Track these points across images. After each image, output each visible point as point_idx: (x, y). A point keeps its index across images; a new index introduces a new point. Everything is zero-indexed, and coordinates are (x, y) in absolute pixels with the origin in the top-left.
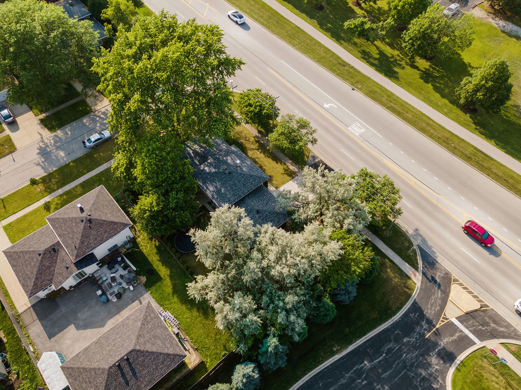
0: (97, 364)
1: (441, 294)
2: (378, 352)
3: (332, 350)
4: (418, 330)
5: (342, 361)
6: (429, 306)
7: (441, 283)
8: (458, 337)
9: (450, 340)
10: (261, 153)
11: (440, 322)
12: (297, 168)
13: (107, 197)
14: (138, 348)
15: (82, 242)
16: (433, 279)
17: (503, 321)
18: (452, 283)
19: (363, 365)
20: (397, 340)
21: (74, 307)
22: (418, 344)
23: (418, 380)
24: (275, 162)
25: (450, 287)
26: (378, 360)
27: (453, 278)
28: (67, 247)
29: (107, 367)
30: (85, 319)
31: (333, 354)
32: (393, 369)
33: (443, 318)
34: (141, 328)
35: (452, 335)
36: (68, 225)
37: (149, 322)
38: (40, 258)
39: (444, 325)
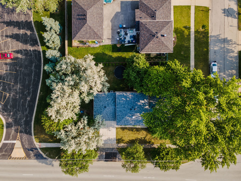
0: (92, 9)
1: (26, 147)
2: (29, 106)
3: (42, 92)
4: (23, 126)
5: (37, 92)
6: (26, 138)
7: (29, 151)
8: (10, 137)
9: (12, 133)
10: (141, 138)
11: (19, 136)
12: (120, 146)
13: (164, 51)
14: (86, 25)
15: (146, 28)
16: (33, 151)
17: (2, 158)
18: (26, 156)
19: (30, 97)
20: (27, 116)
21: (128, 15)
22: (20, 121)
23: (12, 110)
24: (131, 139)
25: (26, 154)
26: (27, 103)
27: (27, 158)
28: (150, 22)
29: (87, 11)
30: (119, 17)
31: (41, 91)
32: (21, 105)
33: (19, 139)
34: (93, 30)
35: (12, 135)
36: (160, 27)
37: (94, 34)
38: (154, 10)
39: (17, 137)
